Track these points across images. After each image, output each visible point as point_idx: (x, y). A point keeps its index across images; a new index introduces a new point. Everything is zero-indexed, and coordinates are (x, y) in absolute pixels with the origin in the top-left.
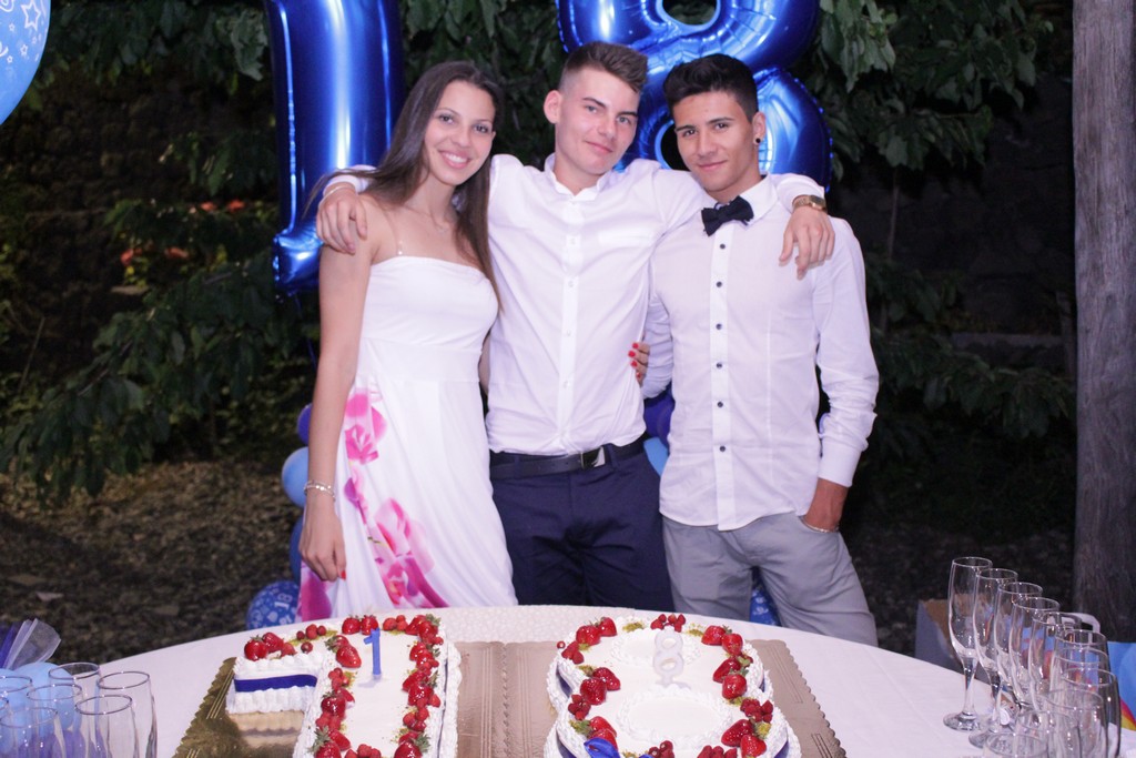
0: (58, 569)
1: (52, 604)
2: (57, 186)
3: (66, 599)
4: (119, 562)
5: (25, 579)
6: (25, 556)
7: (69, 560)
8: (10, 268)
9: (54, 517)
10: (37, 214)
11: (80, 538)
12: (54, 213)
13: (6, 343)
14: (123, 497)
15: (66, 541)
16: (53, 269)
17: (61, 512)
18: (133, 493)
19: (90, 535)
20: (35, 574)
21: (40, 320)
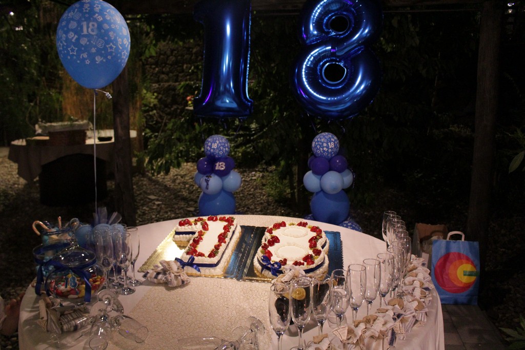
0: (162, 195)
1: (158, 205)
2: (171, 75)
3: (162, 204)
4: (180, 193)
5: (152, 197)
6: (154, 190)
7: (166, 192)
8: (156, 100)
9: (164, 178)
10: (164, 84)
11: (170, 185)
12: (169, 84)
13: (155, 124)
14: (185, 173)
15: (166, 186)
16: (169, 101)
17: (166, 177)
18: (188, 172)
19: (173, 184)
20: (155, 196)
21: (164, 117)
